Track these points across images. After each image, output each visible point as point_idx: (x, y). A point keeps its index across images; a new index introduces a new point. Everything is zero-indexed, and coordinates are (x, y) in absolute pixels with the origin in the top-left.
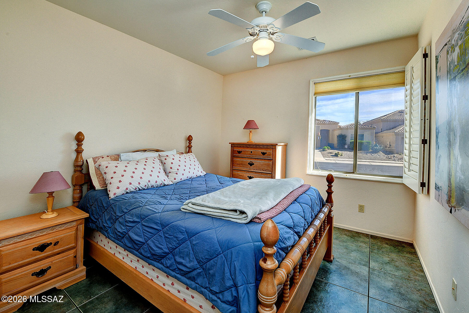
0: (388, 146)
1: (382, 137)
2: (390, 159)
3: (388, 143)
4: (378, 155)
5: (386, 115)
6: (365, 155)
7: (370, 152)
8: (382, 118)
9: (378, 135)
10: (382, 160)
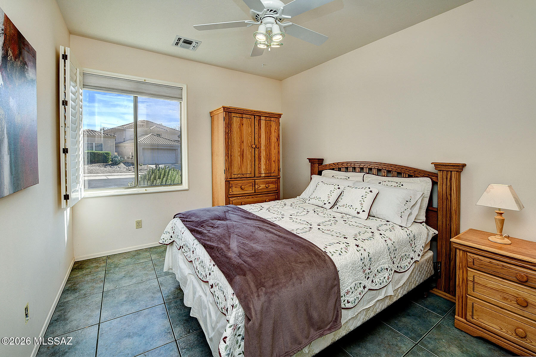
0: (131, 157)
1: (125, 148)
2: (130, 170)
3: (131, 154)
4: (118, 167)
5: (129, 124)
6: (102, 168)
7: (109, 165)
8: (124, 127)
9: (121, 145)
10: (121, 173)
